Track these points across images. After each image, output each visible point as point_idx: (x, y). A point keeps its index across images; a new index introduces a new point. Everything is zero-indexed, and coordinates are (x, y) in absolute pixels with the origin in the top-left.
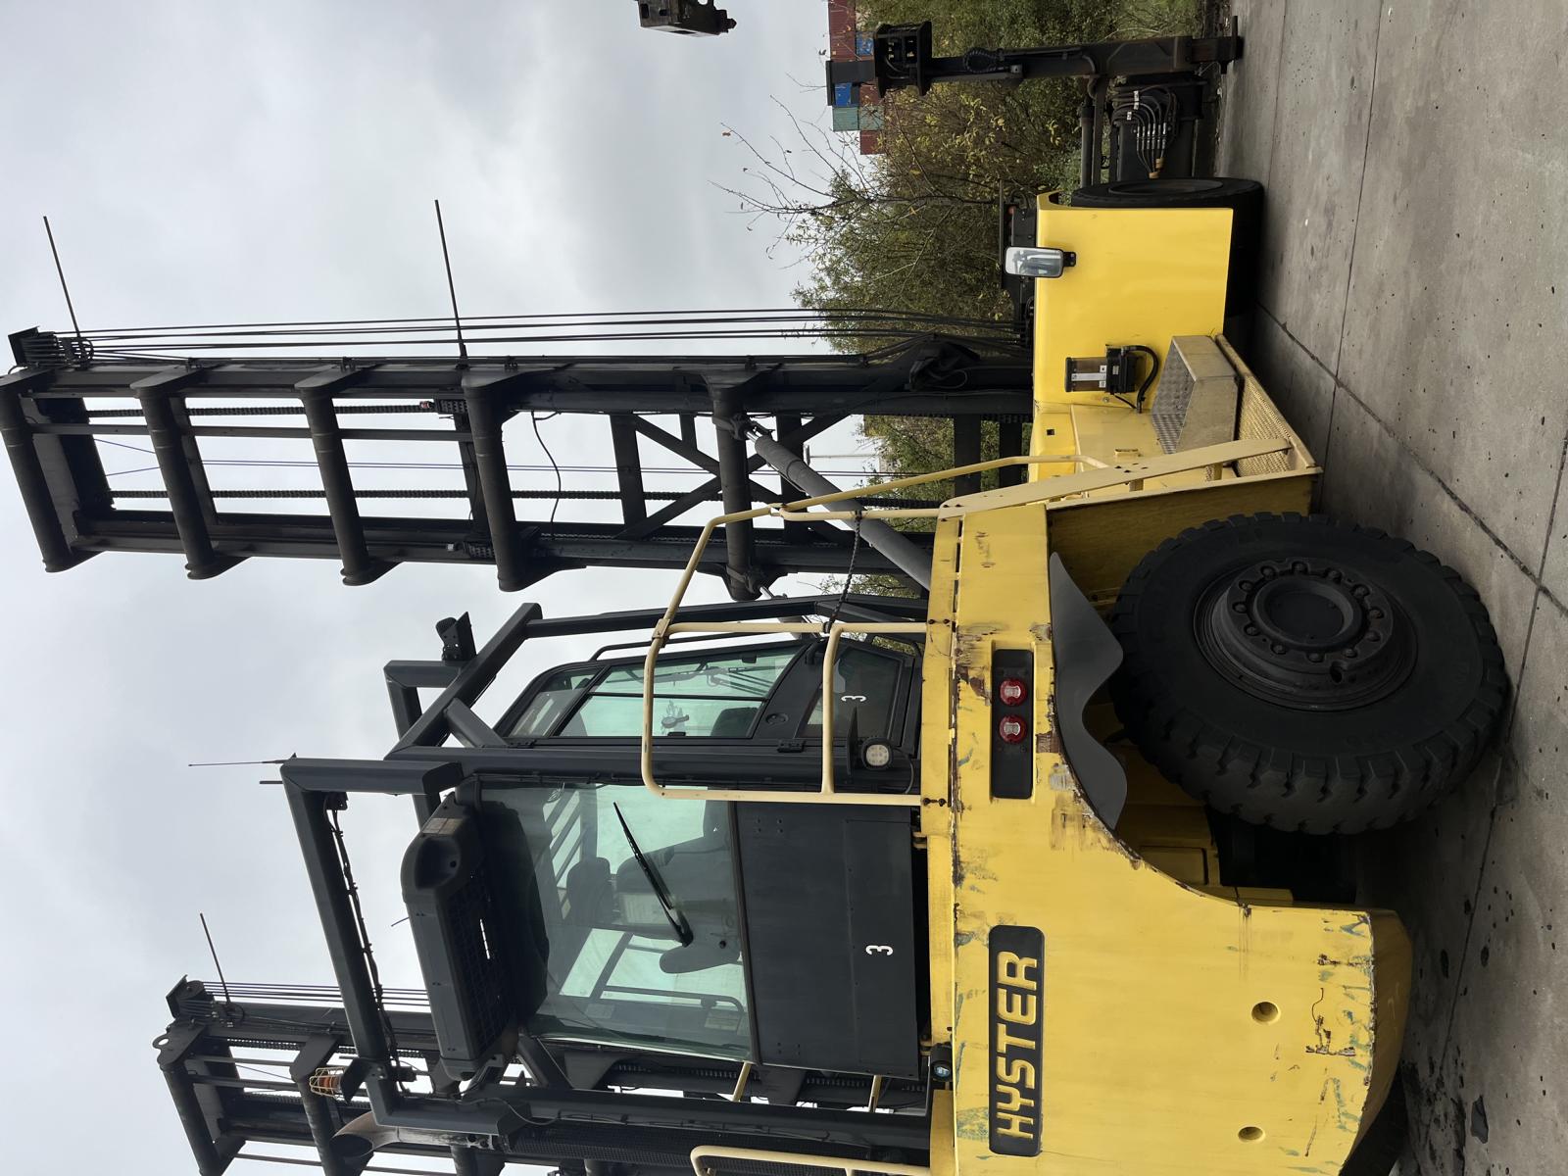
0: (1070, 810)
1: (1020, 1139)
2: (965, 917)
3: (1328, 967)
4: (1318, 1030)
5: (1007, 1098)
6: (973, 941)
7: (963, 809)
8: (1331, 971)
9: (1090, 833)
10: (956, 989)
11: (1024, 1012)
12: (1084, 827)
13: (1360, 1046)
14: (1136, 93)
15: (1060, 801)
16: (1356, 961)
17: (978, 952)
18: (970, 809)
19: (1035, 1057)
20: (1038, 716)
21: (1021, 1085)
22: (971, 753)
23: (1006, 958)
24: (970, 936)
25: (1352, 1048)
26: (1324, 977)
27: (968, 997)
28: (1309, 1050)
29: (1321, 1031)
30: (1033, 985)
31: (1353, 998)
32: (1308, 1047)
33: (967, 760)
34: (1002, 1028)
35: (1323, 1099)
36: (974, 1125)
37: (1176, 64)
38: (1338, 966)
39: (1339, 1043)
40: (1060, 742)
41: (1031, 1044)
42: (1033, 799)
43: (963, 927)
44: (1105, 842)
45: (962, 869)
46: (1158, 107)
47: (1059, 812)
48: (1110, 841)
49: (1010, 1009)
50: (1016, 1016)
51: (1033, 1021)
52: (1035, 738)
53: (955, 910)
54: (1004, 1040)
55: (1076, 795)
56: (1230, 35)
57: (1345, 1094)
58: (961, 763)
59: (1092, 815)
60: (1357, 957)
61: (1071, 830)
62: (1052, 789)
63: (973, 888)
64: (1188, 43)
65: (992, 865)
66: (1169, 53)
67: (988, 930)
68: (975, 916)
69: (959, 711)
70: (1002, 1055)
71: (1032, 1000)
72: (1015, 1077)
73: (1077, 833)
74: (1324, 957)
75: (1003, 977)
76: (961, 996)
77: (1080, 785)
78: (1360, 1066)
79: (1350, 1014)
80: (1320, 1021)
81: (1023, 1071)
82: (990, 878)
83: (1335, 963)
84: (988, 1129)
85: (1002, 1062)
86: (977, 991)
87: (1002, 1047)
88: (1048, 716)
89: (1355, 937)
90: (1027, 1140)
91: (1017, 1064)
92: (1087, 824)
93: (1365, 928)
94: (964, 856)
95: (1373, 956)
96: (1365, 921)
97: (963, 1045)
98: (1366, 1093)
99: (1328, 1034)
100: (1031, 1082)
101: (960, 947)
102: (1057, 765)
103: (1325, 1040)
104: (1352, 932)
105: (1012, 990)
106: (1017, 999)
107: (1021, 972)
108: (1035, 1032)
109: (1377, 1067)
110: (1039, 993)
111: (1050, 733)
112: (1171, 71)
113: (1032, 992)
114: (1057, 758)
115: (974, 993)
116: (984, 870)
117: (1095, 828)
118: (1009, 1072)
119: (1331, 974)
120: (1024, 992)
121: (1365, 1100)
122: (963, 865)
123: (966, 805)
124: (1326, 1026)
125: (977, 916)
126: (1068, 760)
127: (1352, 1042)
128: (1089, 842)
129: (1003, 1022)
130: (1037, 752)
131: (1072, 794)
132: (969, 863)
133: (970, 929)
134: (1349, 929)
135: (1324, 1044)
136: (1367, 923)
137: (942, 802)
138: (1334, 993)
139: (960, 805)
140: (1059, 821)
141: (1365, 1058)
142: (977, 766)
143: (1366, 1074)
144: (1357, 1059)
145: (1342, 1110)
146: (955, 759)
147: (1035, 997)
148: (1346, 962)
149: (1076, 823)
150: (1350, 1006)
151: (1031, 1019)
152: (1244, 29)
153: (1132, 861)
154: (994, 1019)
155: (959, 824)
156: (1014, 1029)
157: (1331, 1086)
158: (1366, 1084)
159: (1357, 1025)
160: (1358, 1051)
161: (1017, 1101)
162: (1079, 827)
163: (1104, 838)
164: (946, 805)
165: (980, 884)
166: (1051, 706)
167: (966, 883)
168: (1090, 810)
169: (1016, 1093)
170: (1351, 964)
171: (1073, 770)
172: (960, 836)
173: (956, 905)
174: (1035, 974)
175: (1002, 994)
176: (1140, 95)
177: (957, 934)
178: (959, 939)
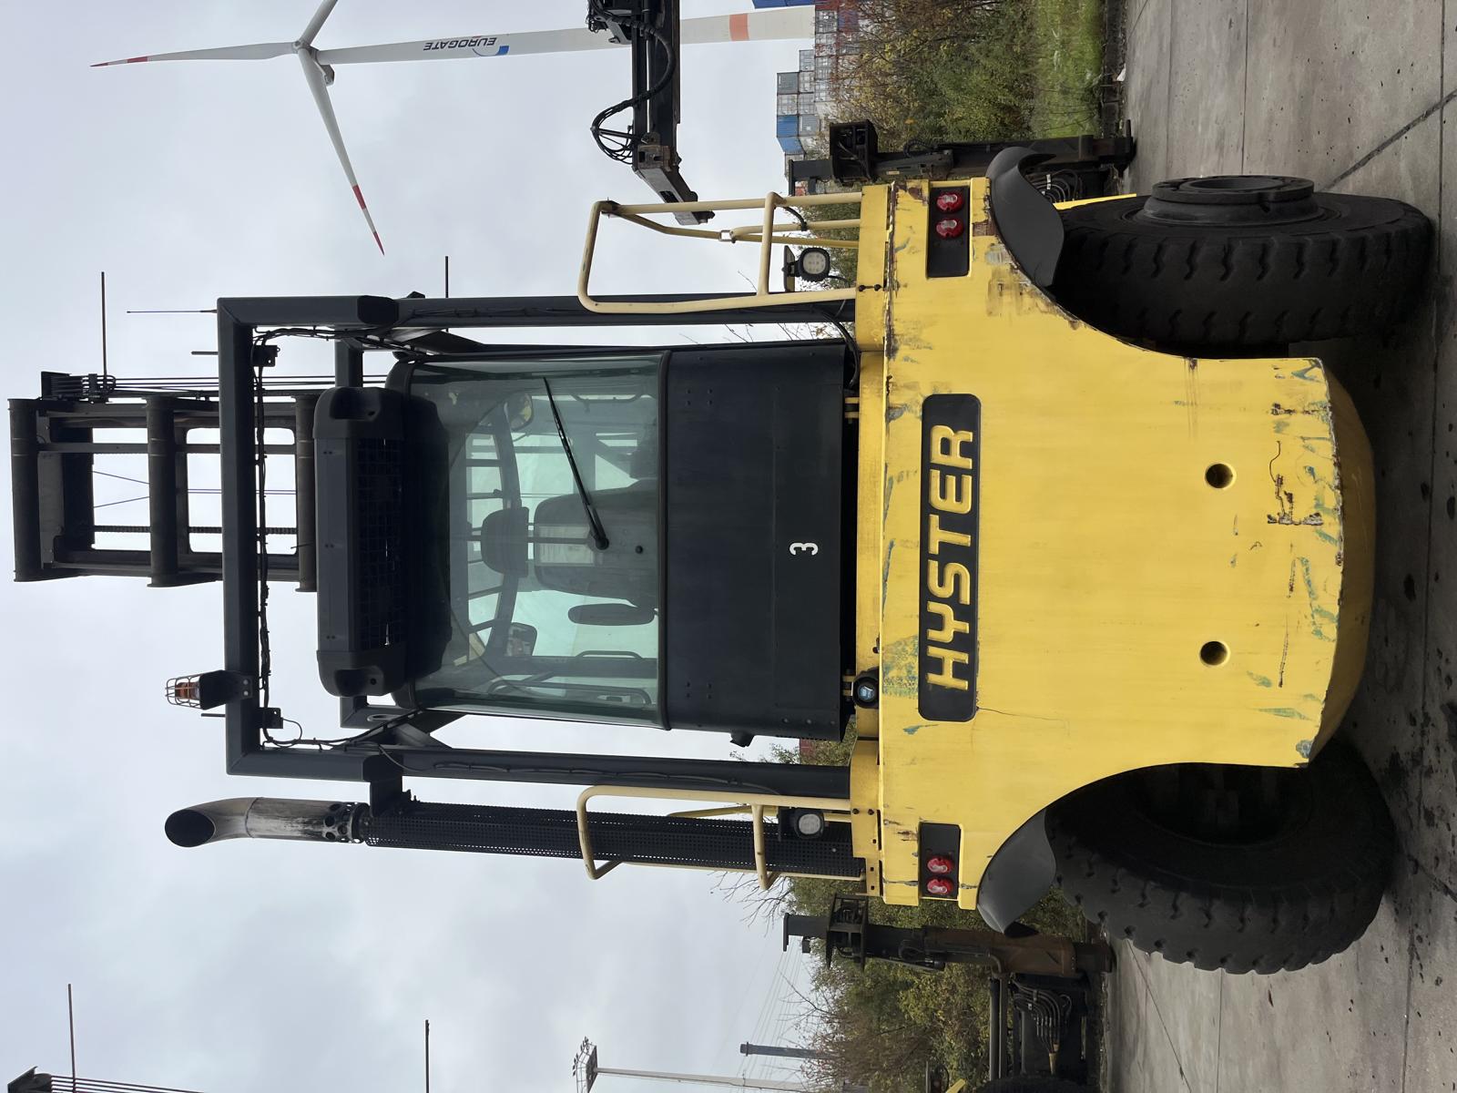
0: (1007, 280)
1: (954, 690)
2: (897, 389)
3: (1283, 417)
4: (1278, 493)
5: (938, 622)
6: (906, 414)
7: (898, 287)
8: (1285, 421)
9: (1027, 299)
10: (886, 472)
11: (959, 498)
12: (1021, 294)
13: (1327, 511)
14: (1048, 176)
15: (996, 274)
16: (1312, 408)
17: (911, 424)
18: (906, 286)
19: (969, 557)
20: (974, 210)
21: (953, 601)
22: (908, 240)
23: (941, 432)
24: (903, 408)
25: (1317, 514)
26: (1279, 427)
27: (899, 481)
28: (1271, 520)
29: (1282, 494)
30: (968, 463)
31: (1312, 450)
32: (1269, 517)
33: (904, 247)
34: (935, 519)
35: (1291, 589)
36: (900, 669)
37: (1080, 155)
38: (1293, 415)
39: (1302, 509)
40: (996, 225)
41: (965, 540)
42: (969, 275)
43: (895, 400)
44: (1042, 306)
45: (896, 341)
46: (1068, 187)
47: (995, 283)
48: (1047, 305)
49: (943, 495)
50: (950, 504)
51: (969, 510)
52: (971, 226)
53: (888, 383)
54: (938, 536)
55: (1012, 267)
56: (1125, 135)
57: (1318, 581)
58: (897, 250)
59: (1029, 283)
60: (1313, 404)
61: (1008, 298)
62: (988, 264)
63: (906, 359)
64: (1089, 140)
65: (926, 335)
66: (1075, 148)
67: (921, 401)
68: (907, 387)
69: (897, 212)
70: (934, 557)
71: (968, 480)
72: (947, 591)
73: (1014, 298)
74: (1277, 406)
75: (937, 456)
76: (891, 479)
77: (1016, 258)
78: (1327, 537)
79: (1311, 470)
80: (1280, 481)
81: (957, 578)
82: (925, 347)
83: (1289, 412)
84: (917, 676)
85: (934, 566)
86: (908, 472)
87: (934, 548)
88: (984, 209)
89: (1308, 382)
90: (961, 691)
91: (954, 568)
92: (1024, 292)
93: (1318, 373)
94: (898, 328)
95: (1330, 401)
96: (1317, 365)
97: (892, 545)
98: (1339, 578)
99: (1290, 497)
100: (965, 598)
101: (892, 422)
102: (993, 244)
103: (1287, 505)
104: (1305, 378)
105: (946, 470)
106: (952, 480)
107: (956, 449)
108: (968, 523)
109: (1348, 539)
110: (975, 472)
111: (986, 221)
112: (1077, 161)
113: (966, 471)
114: (993, 239)
115: (905, 474)
116: (919, 340)
117: (1031, 294)
118: (941, 583)
119: (1287, 425)
120: (958, 472)
121: (1340, 588)
122: (897, 338)
123: (902, 283)
124: (1286, 488)
125: (911, 386)
126: (1004, 240)
127: (1317, 506)
128: (1026, 308)
129: (936, 511)
130: (973, 236)
131: (1008, 267)
132: (902, 335)
133: (903, 402)
134: (1301, 375)
135: (1287, 511)
136: (1319, 367)
137: (877, 287)
138: (1293, 446)
139: (895, 285)
140: (996, 290)
141: (1333, 527)
142: (914, 251)
143: (1336, 549)
144: (1325, 529)
145: (1315, 604)
146: (892, 247)
147: (970, 478)
148: (1300, 409)
149: (1013, 291)
150: (1311, 460)
151: (965, 507)
152: (1137, 133)
153: (1070, 322)
154: (927, 508)
155: (895, 300)
156: (950, 521)
157: (1300, 569)
158: (1338, 563)
159: (1321, 483)
160: (1326, 518)
161: (953, 626)
162: (1016, 294)
163: (1042, 302)
164: (881, 290)
165: (914, 354)
166: (987, 203)
167: (899, 355)
168: (1027, 279)
169: (947, 611)
170: (1307, 412)
171: (1008, 248)
172: (896, 311)
173: (889, 378)
174: (970, 450)
175: (935, 475)
176: (1051, 178)
177: (889, 408)
178: (891, 413)
